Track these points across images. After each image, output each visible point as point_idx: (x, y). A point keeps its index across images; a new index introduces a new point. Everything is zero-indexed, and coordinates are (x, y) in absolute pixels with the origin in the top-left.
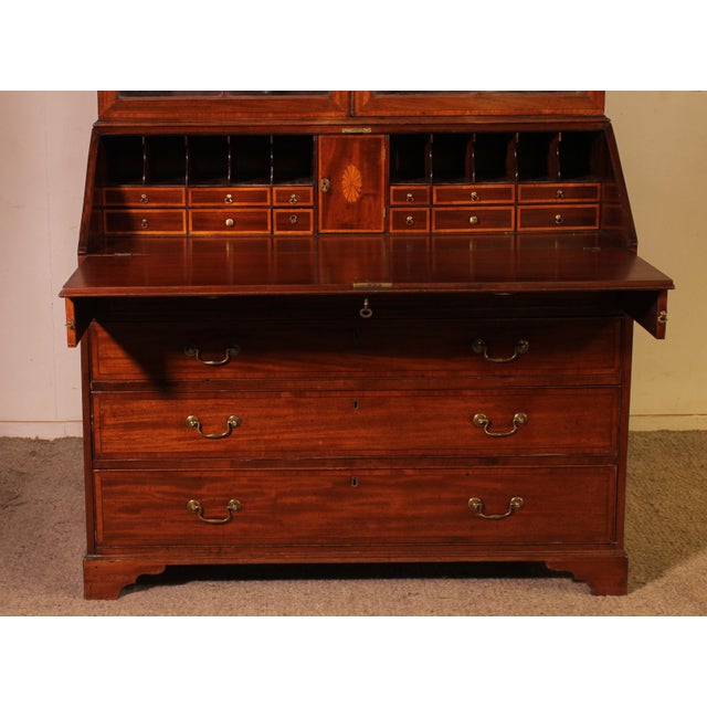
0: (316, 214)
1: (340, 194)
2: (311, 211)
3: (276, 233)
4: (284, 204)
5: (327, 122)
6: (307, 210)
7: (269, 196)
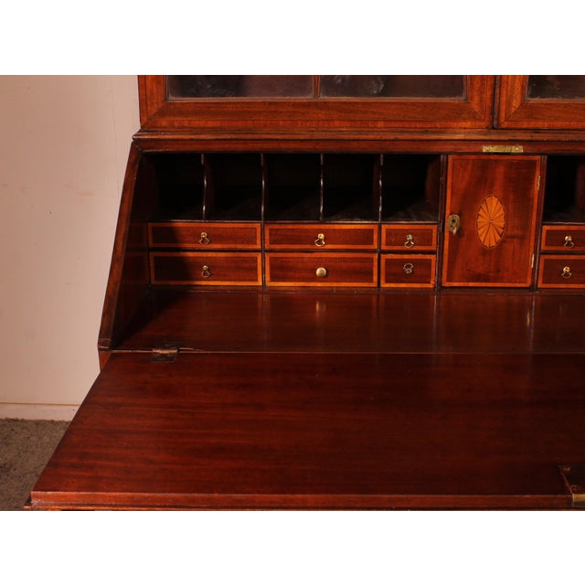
0: (440, 262)
1: (474, 235)
2: (433, 257)
3: (384, 285)
4: (396, 248)
5: (461, 137)
6: (428, 257)
7: (375, 237)
